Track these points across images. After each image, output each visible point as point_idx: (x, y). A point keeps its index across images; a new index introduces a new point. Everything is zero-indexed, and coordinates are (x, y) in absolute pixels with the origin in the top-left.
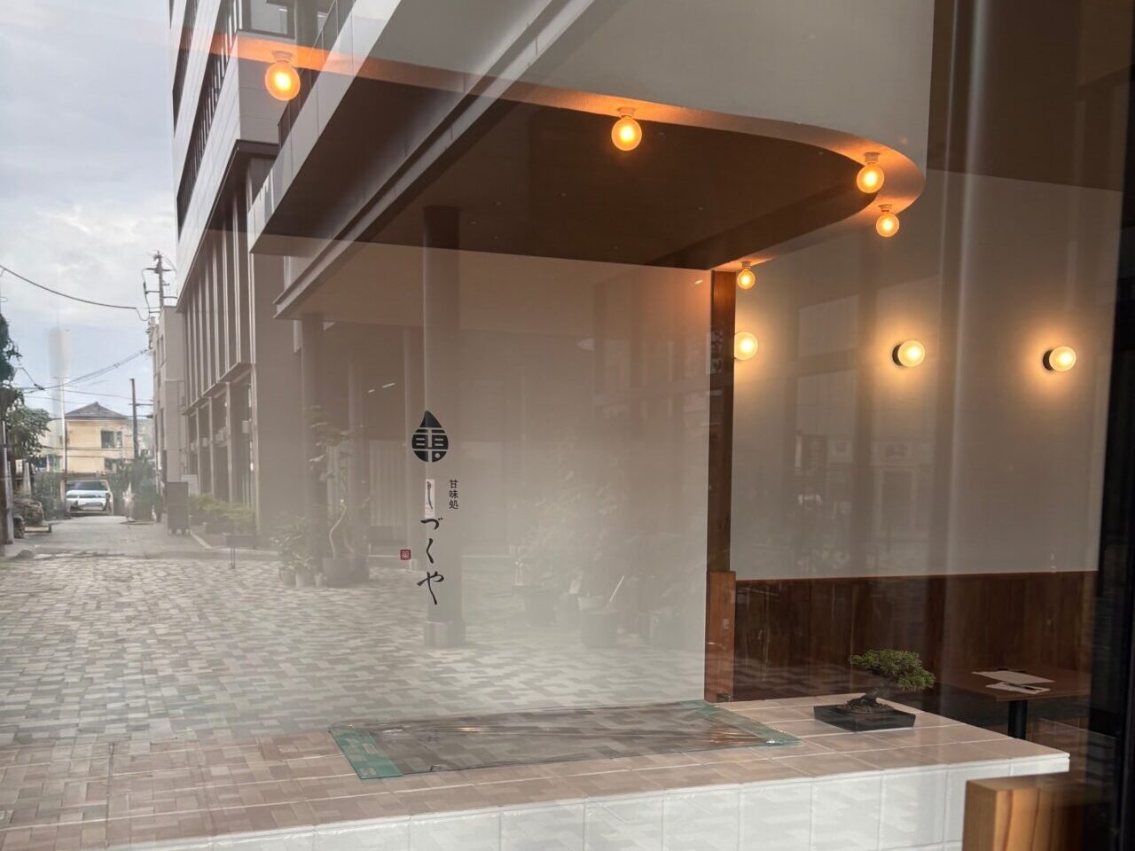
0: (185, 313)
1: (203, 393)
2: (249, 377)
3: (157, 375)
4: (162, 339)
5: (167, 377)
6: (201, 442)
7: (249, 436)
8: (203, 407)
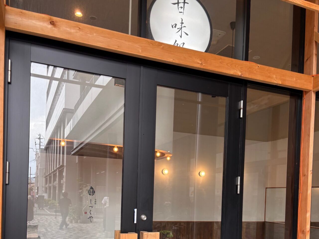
0: (46, 150)
1: (50, 172)
2: (63, 169)
3: (37, 166)
4: (39, 157)
5: (40, 167)
6: (49, 185)
7: (63, 184)
8: (50, 176)
